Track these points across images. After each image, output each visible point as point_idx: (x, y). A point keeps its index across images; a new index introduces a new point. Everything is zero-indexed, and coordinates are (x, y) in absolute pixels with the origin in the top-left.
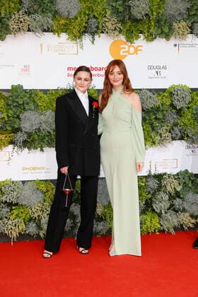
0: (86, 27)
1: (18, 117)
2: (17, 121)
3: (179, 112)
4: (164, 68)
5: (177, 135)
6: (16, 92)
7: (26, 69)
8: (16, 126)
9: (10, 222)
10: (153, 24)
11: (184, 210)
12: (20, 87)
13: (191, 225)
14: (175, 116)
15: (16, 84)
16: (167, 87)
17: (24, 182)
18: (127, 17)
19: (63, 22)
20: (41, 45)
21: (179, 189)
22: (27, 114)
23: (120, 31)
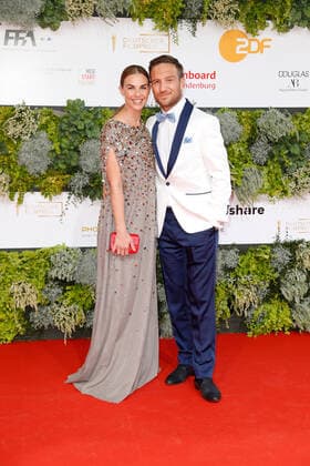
0: (181, 9)
1: (76, 150)
2: (76, 154)
4: (305, 74)
6: (76, 110)
7: (90, 74)
8: (74, 164)
9: (62, 309)
10: (289, 4)
12: (80, 103)
15: (74, 99)
16: (308, 106)
17: (83, 249)
19: (146, 1)
20: (113, 38)
22: (89, 145)
23: (237, 16)
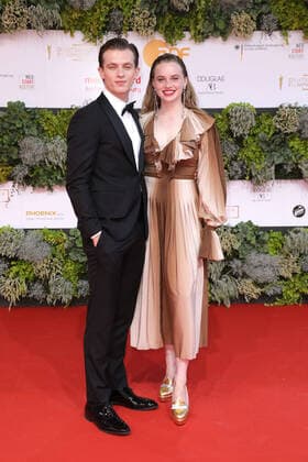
0: (107, 23)
1: (16, 145)
2: (16, 151)
3: (239, 141)
4: (221, 79)
5: (237, 172)
6: (15, 110)
7: (29, 80)
8: (14, 157)
9: (8, 282)
10: (200, 17)
11: (245, 276)
12: (20, 105)
13: (255, 296)
14: (233, 147)
15: (14, 101)
16: (224, 107)
17: (26, 230)
18: (166, 8)
19: (75, 15)
20: (49, 48)
21: (236, 246)
22: (27, 141)
23: (156, 29)
